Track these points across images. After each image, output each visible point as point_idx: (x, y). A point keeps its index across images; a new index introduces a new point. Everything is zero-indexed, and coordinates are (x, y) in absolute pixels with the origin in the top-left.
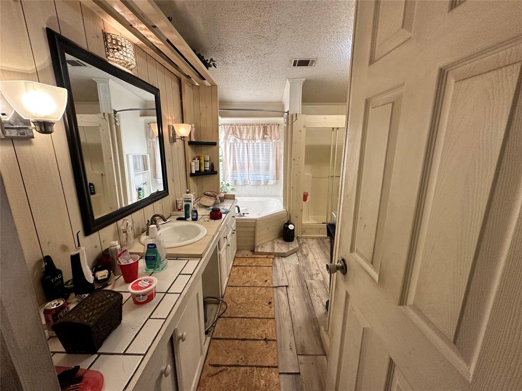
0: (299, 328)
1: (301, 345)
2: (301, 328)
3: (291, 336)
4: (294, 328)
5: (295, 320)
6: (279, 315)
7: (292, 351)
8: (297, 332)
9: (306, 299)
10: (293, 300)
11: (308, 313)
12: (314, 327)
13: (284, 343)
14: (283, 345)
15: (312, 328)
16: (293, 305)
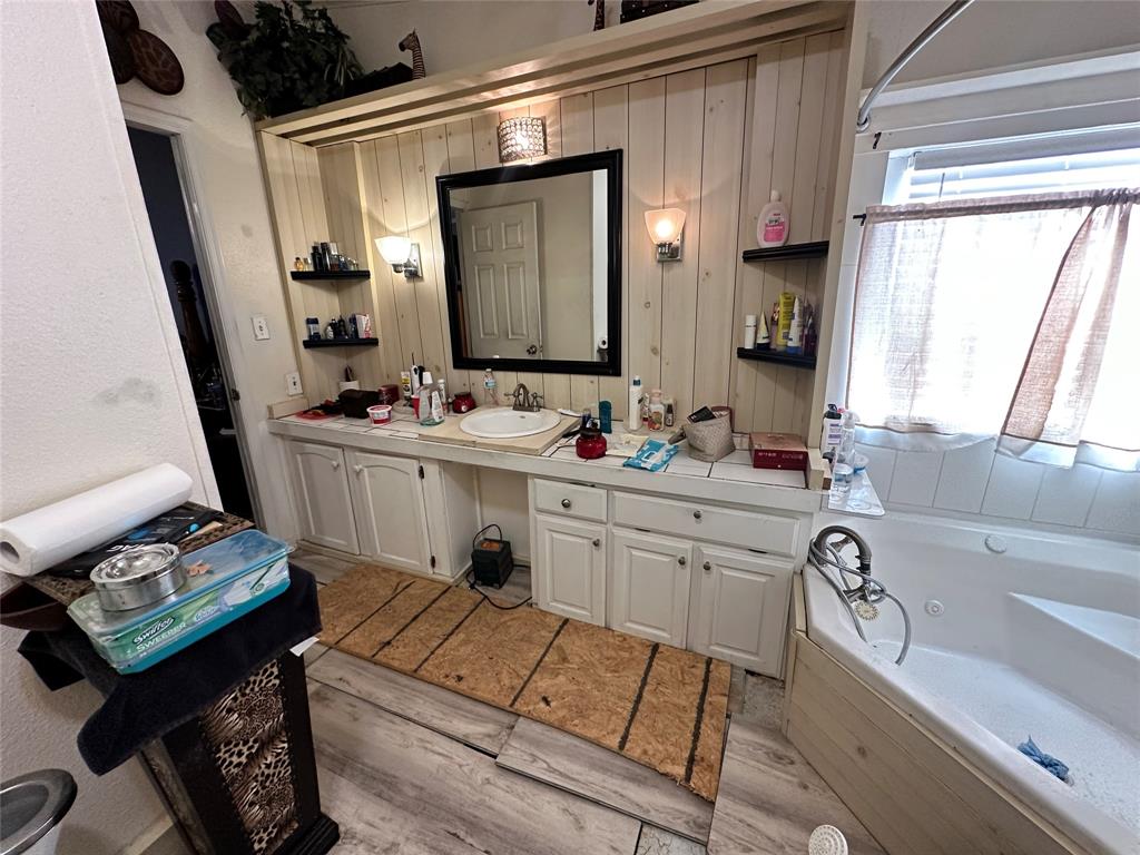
0: (356, 716)
1: (326, 699)
2: (356, 719)
3: (359, 692)
4: (369, 707)
5: (381, 717)
6: (421, 692)
7: (336, 679)
8: (355, 706)
9: (412, 793)
10: (436, 748)
11: (371, 763)
12: (330, 750)
13: (360, 674)
14: (360, 671)
15: (329, 744)
16: (422, 740)
